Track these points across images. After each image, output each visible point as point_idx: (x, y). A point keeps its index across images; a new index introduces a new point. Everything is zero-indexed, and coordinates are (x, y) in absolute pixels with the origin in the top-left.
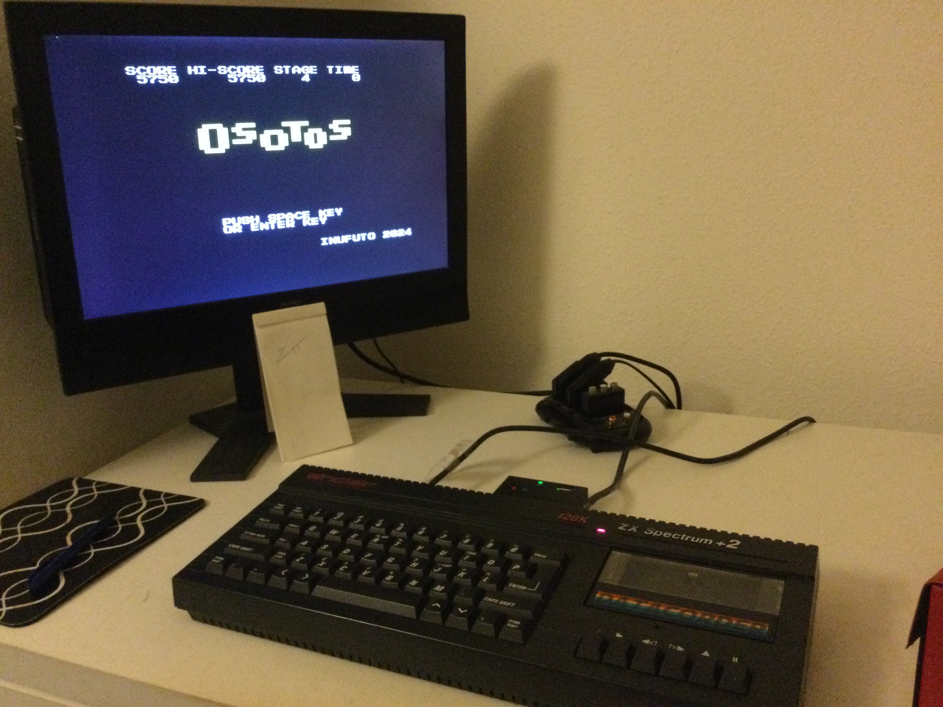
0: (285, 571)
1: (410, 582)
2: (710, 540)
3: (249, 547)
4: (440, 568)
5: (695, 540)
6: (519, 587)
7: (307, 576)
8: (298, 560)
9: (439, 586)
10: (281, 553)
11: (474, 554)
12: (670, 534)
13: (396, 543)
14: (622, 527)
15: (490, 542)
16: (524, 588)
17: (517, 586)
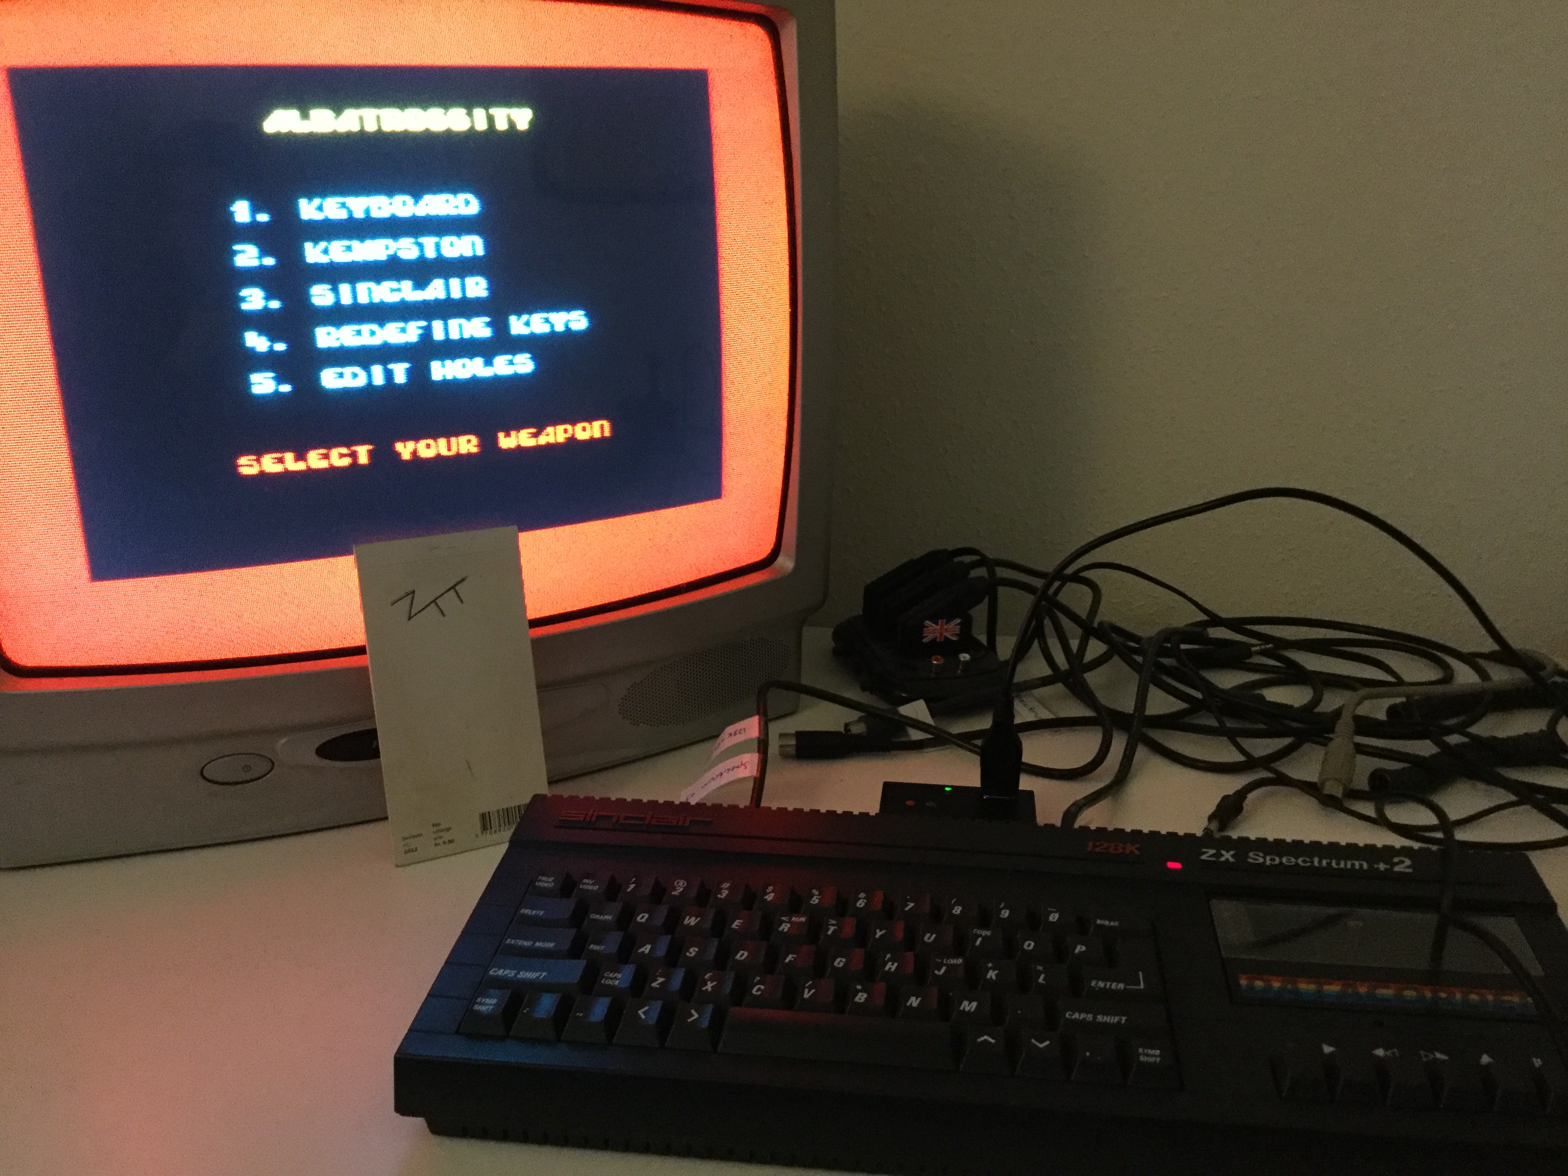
0: (643, 1010)
1: (907, 1001)
2: (1361, 862)
3: (537, 971)
4: (943, 969)
5: (1338, 864)
6: (1111, 985)
7: (696, 1016)
8: (654, 985)
9: (966, 1003)
10: (611, 975)
11: (988, 933)
12: (1293, 860)
13: (828, 930)
14: (1208, 855)
15: (1002, 906)
16: (1121, 986)
17: (1106, 985)
